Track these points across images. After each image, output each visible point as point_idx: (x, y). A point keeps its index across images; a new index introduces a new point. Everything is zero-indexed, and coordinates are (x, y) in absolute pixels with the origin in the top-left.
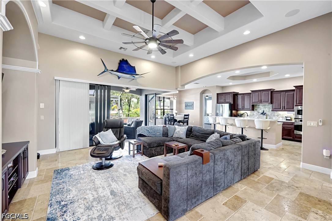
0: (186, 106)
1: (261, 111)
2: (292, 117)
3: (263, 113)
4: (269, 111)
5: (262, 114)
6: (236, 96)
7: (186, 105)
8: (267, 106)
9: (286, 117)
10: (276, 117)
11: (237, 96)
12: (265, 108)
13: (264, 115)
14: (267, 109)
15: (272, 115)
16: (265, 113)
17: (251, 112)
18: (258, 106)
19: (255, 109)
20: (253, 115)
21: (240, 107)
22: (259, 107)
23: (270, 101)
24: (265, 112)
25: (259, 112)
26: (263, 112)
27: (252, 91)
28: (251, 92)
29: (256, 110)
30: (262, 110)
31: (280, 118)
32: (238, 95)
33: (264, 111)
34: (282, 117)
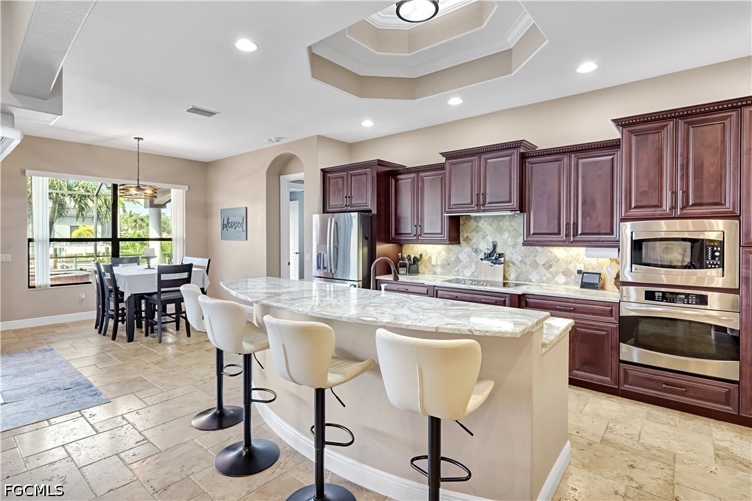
0: (224, 226)
1: (485, 247)
2: (604, 272)
3: (494, 256)
4: (514, 246)
5: (488, 257)
6: (393, 181)
7: (225, 223)
8: (505, 224)
9: (579, 272)
10: (542, 269)
11: (397, 181)
12: (500, 231)
13: (496, 262)
14: (506, 235)
15: (527, 261)
16: (501, 255)
17: (449, 251)
18: (472, 224)
19: (463, 235)
20: (458, 260)
21: (407, 227)
22: (477, 230)
23: (515, 203)
24: (499, 250)
25: (476, 251)
26: (491, 248)
27: (448, 156)
28: (443, 160)
29: (467, 239)
30: (490, 239)
31: (557, 279)
32: (399, 177)
33: (495, 246)
34: (566, 273)
